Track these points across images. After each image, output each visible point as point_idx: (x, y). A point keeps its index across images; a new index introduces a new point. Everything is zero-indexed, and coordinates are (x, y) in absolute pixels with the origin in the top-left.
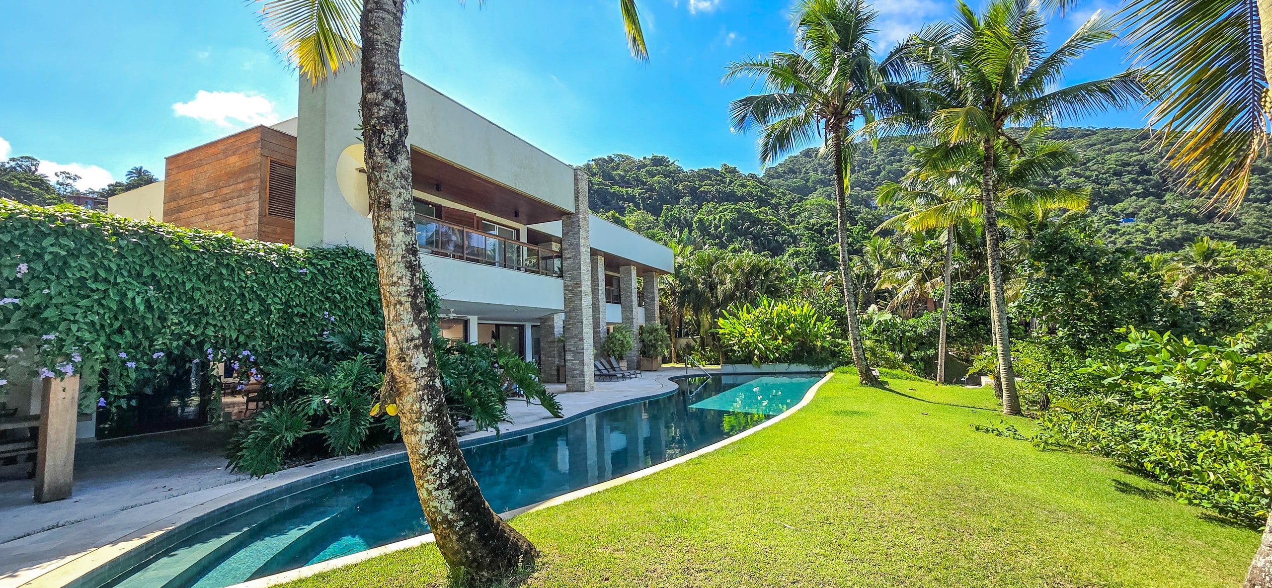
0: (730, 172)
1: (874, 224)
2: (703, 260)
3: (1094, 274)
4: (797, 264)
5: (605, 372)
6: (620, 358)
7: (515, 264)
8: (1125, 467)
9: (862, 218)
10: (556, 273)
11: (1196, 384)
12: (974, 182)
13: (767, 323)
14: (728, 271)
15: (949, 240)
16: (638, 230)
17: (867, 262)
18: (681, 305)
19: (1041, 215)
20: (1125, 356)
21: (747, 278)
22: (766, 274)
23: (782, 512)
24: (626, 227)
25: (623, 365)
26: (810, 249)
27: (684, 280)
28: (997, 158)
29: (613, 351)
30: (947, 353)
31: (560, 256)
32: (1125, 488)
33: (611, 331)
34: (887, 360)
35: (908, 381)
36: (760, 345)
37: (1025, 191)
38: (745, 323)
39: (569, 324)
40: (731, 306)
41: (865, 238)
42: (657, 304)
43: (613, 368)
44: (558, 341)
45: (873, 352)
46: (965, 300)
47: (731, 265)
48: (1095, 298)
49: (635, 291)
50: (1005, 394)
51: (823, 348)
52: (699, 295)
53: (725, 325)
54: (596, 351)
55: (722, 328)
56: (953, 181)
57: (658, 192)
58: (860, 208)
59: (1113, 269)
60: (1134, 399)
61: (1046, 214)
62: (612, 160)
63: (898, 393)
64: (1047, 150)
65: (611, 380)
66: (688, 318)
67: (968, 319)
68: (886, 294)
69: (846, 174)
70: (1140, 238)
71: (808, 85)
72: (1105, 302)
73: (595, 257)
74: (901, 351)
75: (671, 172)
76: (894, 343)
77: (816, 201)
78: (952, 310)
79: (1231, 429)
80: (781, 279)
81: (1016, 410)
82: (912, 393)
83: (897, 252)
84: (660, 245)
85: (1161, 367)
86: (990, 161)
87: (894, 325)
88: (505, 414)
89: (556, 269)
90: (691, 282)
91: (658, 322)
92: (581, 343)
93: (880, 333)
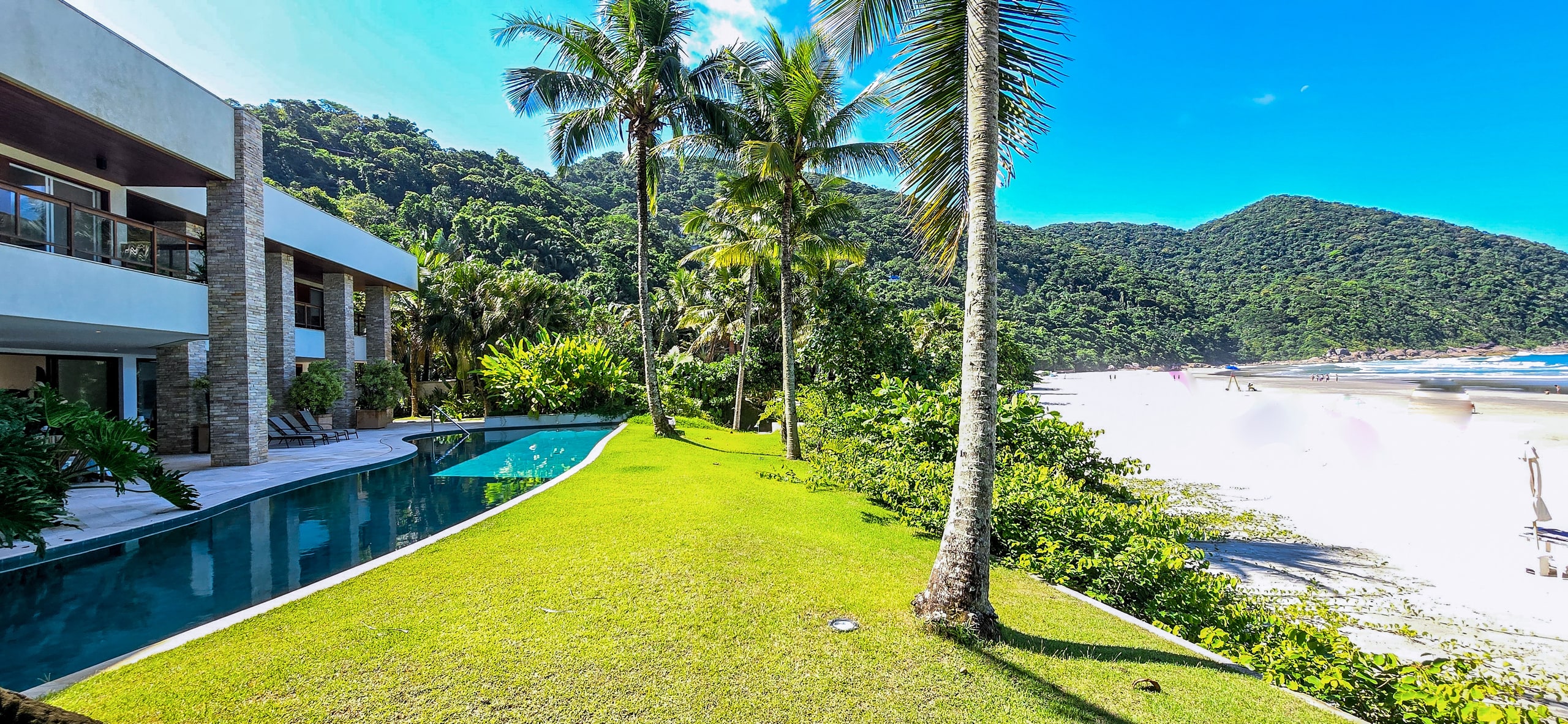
0: (509, 162)
1: (682, 254)
2: (464, 276)
3: (865, 324)
4: (592, 293)
5: (291, 433)
6: (321, 411)
7: (97, 250)
8: (872, 500)
9: (669, 246)
10: (192, 273)
11: (921, 423)
12: (775, 222)
13: (549, 364)
14: (498, 293)
15: (751, 280)
16: (361, 220)
17: (671, 297)
18: (428, 336)
19: (828, 264)
20: (880, 399)
21: (525, 305)
22: (551, 302)
23: (544, 595)
24: (339, 214)
25: (326, 421)
26: (610, 275)
27: (434, 301)
28: (795, 200)
29: (308, 401)
30: (743, 398)
31: (201, 245)
32: (869, 518)
33: (305, 370)
34: (686, 408)
35: (704, 430)
36: (540, 392)
37: (817, 238)
38: (520, 363)
39: (219, 359)
40: (501, 340)
41: (671, 269)
42: (388, 332)
43: (306, 426)
44: (195, 387)
45: (671, 397)
46: (763, 344)
47: (504, 287)
48: (864, 347)
49: (350, 312)
50: (789, 438)
51: (617, 394)
52: (456, 323)
53: (493, 365)
54: (273, 402)
55: (487, 369)
56: (756, 218)
57: (396, 170)
58: (667, 234)
59: (877, 321)
60: (882, 439)
61: (833, 263)
62: (317, 108)
63: (693, 443)
64: (838, 202)
65: (301, 445)
66: (438, 354)
67: (764, 363)
68: (690, 334)
69: (653, 193)
70: (901, 294)
71: (612, 74)
72: (871, 351)
73: (276, 255)
74: (701, 397)
75: (419, 146)
76: (694, 389)
77: (619, 218)
78: (750, 354)
79: (939, 460)
80: (571, 309)
81: (797, 455)
82: (707, 443)
83: (703, 288)
84: (395, 250)
85: (901, 409)
86: (788, 203)
87: (695, 369)
88: (64, 513)
89: (192, 267)
90: (444, 306)
91: (388, 359)
92: (243, 388)
93: (680, 376)
